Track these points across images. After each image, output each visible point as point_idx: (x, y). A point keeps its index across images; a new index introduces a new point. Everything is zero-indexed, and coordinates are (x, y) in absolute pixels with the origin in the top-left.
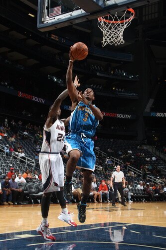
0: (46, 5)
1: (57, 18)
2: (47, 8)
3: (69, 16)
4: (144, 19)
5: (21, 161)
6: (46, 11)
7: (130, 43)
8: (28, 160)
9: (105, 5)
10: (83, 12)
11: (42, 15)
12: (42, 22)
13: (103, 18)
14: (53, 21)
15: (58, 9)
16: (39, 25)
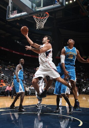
0: (11, 10)
1: (15, 15)
2: (11, 11)
3: (20, 15)
4: (56, 18)
5: (2, 77)
6: (10, 12)
7: (50, 28)
8: (5, 77)
9: (36, 10)
10: (26, 13)
11: (9, 14)
12: (9, 17)
13: (35, 16)
14: (13, 16)
15: (16, 12)
16: (7, 18)
